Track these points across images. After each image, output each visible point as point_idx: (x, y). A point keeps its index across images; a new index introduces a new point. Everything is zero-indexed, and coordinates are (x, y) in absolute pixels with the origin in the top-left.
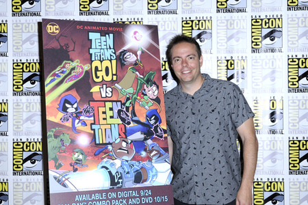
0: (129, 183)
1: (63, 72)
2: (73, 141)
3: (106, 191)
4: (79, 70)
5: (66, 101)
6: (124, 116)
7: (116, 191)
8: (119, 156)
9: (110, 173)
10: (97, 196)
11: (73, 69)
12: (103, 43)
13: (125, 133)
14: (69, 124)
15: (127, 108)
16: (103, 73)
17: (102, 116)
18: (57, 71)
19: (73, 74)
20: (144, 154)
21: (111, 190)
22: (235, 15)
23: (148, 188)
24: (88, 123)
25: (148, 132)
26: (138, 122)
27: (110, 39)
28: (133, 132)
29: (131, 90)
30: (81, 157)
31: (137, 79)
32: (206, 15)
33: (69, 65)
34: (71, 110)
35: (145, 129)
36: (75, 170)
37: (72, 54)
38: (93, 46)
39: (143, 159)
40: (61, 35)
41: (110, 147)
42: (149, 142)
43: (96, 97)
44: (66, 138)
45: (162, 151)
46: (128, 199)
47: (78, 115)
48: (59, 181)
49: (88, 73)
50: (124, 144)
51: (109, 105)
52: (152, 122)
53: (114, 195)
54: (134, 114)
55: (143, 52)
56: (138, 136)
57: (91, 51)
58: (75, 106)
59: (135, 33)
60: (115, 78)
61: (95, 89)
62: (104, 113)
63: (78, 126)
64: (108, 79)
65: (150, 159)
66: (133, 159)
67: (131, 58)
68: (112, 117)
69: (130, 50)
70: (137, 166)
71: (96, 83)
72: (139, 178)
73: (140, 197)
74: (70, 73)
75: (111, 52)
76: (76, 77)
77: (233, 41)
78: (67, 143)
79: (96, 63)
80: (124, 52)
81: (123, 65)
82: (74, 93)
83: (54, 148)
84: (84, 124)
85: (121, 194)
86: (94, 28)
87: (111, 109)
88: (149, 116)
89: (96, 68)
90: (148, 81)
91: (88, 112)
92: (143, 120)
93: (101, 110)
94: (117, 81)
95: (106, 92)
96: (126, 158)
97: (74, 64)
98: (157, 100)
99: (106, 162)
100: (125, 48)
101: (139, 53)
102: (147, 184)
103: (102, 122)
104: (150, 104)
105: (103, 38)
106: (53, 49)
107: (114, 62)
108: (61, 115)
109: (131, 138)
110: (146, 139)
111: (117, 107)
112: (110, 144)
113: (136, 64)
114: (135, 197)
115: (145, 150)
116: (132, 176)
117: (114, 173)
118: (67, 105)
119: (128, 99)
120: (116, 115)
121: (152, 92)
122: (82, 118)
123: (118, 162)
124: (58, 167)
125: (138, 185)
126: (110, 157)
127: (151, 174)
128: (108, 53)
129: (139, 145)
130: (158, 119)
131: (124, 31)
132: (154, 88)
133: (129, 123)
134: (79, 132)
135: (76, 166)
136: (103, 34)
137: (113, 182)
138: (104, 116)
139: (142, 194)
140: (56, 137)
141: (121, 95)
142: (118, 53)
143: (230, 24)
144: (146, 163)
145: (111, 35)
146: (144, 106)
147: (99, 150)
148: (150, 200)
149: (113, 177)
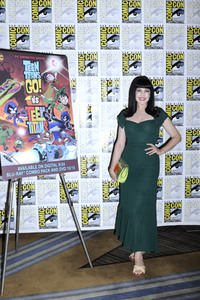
0: (51, 158)
1: (7, 87)
2: (15, 132)
3: (37, 164)
4: (17, 86)
5: (10, 106)
6: (47, 116)
7: (43, 164)
8: (44, 141)
9: (39, 152)
11: (13, 84)
13: (48, 127)
14: (12, 121)
15: (49, 111)
16: (33, 87)
17: (33, 116)
18: (3, 86)
19: (13, 88)
20: (60, 140)
21: (40, 163)
22: (112, 51)
23: (63, 161)
24: (24, 120)
25: (63, 127)
26: (56, 120)
27: (37, 65)
28: (53, 126)
29: (51, 99)
30: (20, 143)
31: (55, 91)
32: (94, 51)
33: (11, 82)
34: (13, 112)
35: (61, 124)
36: (17, 151)
37: (12, 75)
38: (26, 70)
39: (59, 144)
40: (4, 61)
41: (38, 136)
42: (63, 132)
43: (29, 103)
44: (11, 131)
45: (71, 138)
46: (51, 168)
47: (17, 115)
48: (7, 158)
49: (23, 88)
50: (47, 134)
51: (37, 109)
52: (65, 120)
53: (42, 166)
54: (53, 115)
55: (58, 74)
56: (57, 129)
57: (25, 73)
58: (15, 109)
59: (53, 61)
60: (41, 91)
61: (28, 98)
62: (34, 114)
63: (18, 122)
64: (37, 91)
65: (64, 143)
66: (54, 143)
67: (51, 78)
68: (39, 117)
69: (50, 73)
70: (56, 148)
71: (29, 94)
72: (57, 155)
73: (58, 167)
74: (11, 88)
75: (38, 73)
76: (15, 90)
77: (111, 68)
78: (11, 134)
79: (27, 82)
80: (46, 74)
81: (46, 82)
82: (14, 101)
83: (3, 137)
84: (22, 121)
85: (47, 166)
87: (39, 111)
88: (63, 116)
89: (29, 84)
90: (62, 93)
91: (24, 113)
92: (59, 119)
93: (32, 112)
94: (42, 93)
95: (35, 100)
96: (49, 143)
97: (13, 82)
98: (68, 105)
99: (36, 145)
100: (47, 71)
102: (62, 159)
103: (33, 119)
104: (63, 108)
107: (40, 80)
108: (6, 115)
109: (52, 130)
110: (61, 131)
111: (43, 110)
112: (38, 134)
113: (54, 82)
114: (55, 167)
115: (61, 138)
116: (53, 155)
117: (41, 153)
118: (10, 109)
119: (49, 105)
120: (42, 115)
121: (64, 100)
122: (20, 117)
123: (44, 146)
124: (6, 149)
125: (57, 160)
126: (39, 143)
127: (65, 153)
128: (36, 74)
129: (57, 135)
130: (68, 118)
132: (66, 97)
133: (50, 121)
134: (19, 126)
135: (17, 149)
136: (32, 61)
137: (41, 159)
139: (60, 165)
140: (4, 129)
141: (44, 102)
142: (42, 74)
143: (109, 57)
144: (61, 146)
145: (38, 62)
146: (59, 110)
147: (32, 138)
148: (64, 169)
149: (41, 155)
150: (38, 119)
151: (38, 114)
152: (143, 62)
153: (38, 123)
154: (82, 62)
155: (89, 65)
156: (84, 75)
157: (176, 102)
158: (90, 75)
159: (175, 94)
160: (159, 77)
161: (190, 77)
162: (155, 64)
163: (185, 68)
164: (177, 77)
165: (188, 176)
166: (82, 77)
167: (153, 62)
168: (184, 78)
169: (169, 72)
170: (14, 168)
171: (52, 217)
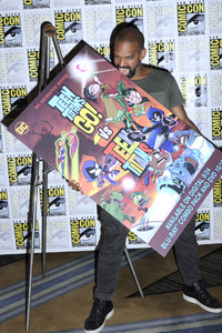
0: (189, 179)
1: (63, 152)
2: (123, 192)
3: (181, 201)
4: (71, 139)
5: (88, 170)
6: (136, 136)
7: (187, 194)
8: (162, 168)
9: (169, 186)
10: (179, 211)
11: (67, 141)
12: (66, 100)
13: (149, 148)
14: (107, 184)
15: (132, 128)
16: (89, 121)
17: (121, 153)
18: (58, 156)
19: (71, 146)
20: (176, 148)
21: (183, 197)
23: (204, 168)
24: (118, 168)
25: (165, 131)
26: (149, 130)
27: (67, 92)
28: (153, 140)
29: (120, 113)
30: (140, 197)
31: (115, 100)
33: (61, 142)
34: (98, 172)
35: (159, 129)
36: (146, 210)
37: (54, 132)
38: (62, 110)
39: (180, 152)
40: (31, 127)
41: (150, 169)
42: (171, 135)
43: (103, 144)
44: (116, 195)
45: (186, 132)
46: (199, 190)
47: (105, 170)
48: (144, 229)
49: (80, 133)
50: (157, 156)
51: (117, 140)
52: (158, 119)
53: (188, 198)
54: (140, 127)
55: (98, 76)
56: (160, 139)
57: (64, 115)
58: (97, 166)
59: (78, 67)
60: (100, 116)
61: (97, 139)
62: (121, 149)
63: (115, 178)
64: (97, 122)
65: (184, 147)
66: (174, 159)
67: (95, 89)
68: (129, 147)
69: (88, 85)
70: (181, 161)
71: (92, 135)
72: (191, 168)
73: (206, 180)
74: (68, 147)
75: (77, 100)
76: (74, 145)
78: (121, 198)
79: (77, 122)
80: (86, 90)
81: (95, 100)
82: (86, 158)
83: (116, 211)
84: (117, 172)
85: (192, 192)
86: (48, 95)
87: (122, 141)
88: (152, 118)
89: (80, 123)
90: (124, 93)
91: (110, 160)
92: (151, 125)
93: (116, 149)
94: (104, 117)
95: (106, 133)
96: (168, 164)
97: (63, 138)
98: (145, 100)
99: (159, 182)
100: (84, 87)
101: (96, 79)
102: (200, 166)
103: (126, 157)
104: (143, 108)
105: (61, 96)
106: (38, 143)
107: (87, 105)
108: (95, 183)
109: (156, 147)
110: (167, 136)
111: (124, 135)
112: (148, 166)
113: (103, 90)
114: (203, 184)
115: (175, 144)
116: (186, 173)
117: (172, 184)
118: (92, 172)
119: (125, 121)
120: (130, 142)
121: (135, 97)
122: (110, 170)
123: (167, 173)
124: (133, 220)
125: (196, 174)
126: (158, 175)
127: (196, 156)
128: (77, 103)
129: (167, 145)
130: (159, 113)
131: (69, 75)
132: (133, 93)
133: (144, 138)
134: (119, 182)
135: (144, 207)
136: (58, 93)
137: (179, 191)
138: (123, 151)
139: (205, 176)
140: (109, 202)
141: (118, 124)
142: (83, 96)
144: (185, 153)
145: (64, 88)
146: (141, 115)
147: (146, 178)
148: (214, 175)
149: (174, 188)
150: (130, 151)
151: (124, 145)
153: (135, 155)
170: (162, 232)
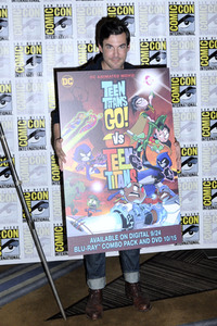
32: (66, 3)
152: (136, 17)
154: (50, 19)
155: (60, 22)
156: (53, 37)
157: (186, 73)
158: (61, 37)
159: (184, 61)
160: (161, 37)
161: (204, 36)
162: (154, 20)
163: (197, 25)
164: (185, 37)
165: (207, 177)
166: (50, 40)
167: (151, 17)
168: (196, 39)
169: (174, 31)
171: (12, 243)
